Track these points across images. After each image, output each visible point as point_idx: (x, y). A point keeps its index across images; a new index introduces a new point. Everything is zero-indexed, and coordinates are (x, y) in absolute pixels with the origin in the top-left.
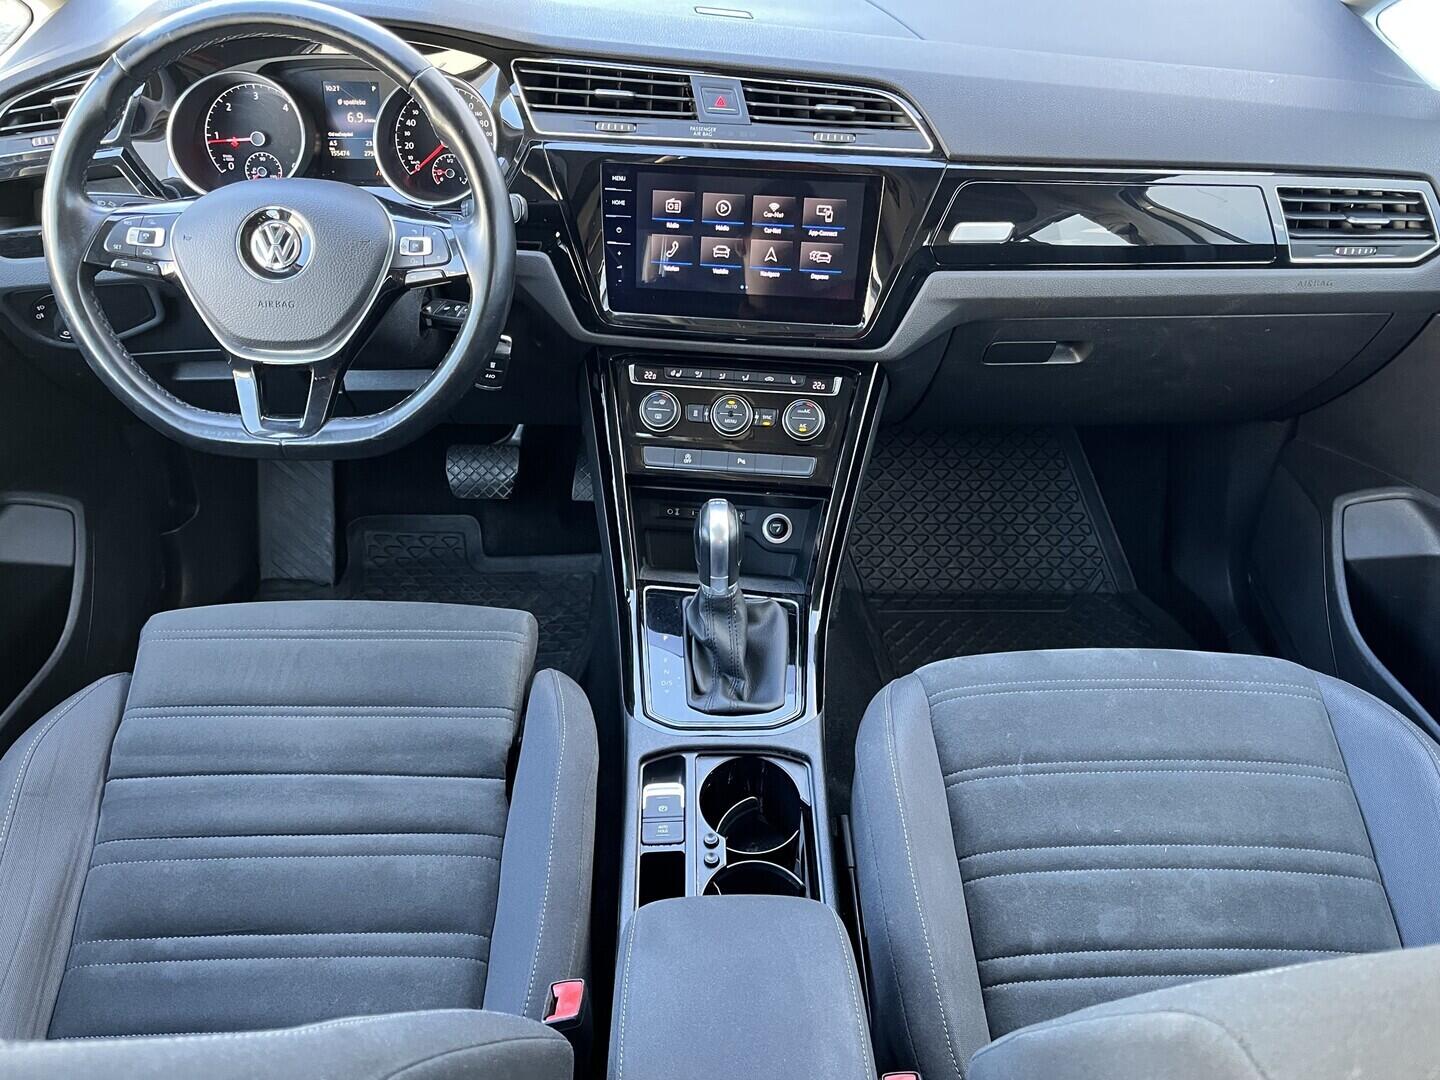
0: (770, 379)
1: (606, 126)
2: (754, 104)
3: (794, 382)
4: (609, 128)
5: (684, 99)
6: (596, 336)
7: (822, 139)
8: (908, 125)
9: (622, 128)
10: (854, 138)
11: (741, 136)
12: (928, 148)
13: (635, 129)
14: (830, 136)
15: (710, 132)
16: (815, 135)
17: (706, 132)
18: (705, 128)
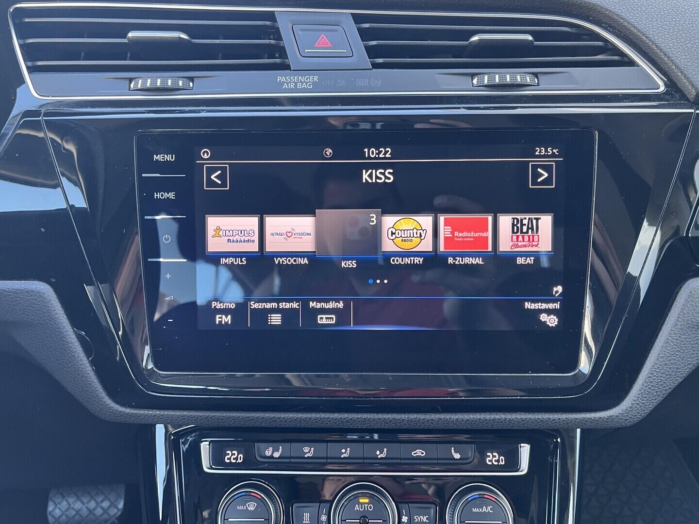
0: (419, 453)
1: (145, 82)
2: (374, 43)
3: (457, 456)
4: (148, 85)
5: (267, 41)
6: (132, 413)
7: (486, 82)
8: (616, 58)
9: (169, 84)
10: (536, 80)
11: (357, 85)
12: (656, 87)
13: (191, 85)
14: (499, 78)
15: (308, 82)
16: (475, 78)
17: (302, 83)
18: (300, 77)
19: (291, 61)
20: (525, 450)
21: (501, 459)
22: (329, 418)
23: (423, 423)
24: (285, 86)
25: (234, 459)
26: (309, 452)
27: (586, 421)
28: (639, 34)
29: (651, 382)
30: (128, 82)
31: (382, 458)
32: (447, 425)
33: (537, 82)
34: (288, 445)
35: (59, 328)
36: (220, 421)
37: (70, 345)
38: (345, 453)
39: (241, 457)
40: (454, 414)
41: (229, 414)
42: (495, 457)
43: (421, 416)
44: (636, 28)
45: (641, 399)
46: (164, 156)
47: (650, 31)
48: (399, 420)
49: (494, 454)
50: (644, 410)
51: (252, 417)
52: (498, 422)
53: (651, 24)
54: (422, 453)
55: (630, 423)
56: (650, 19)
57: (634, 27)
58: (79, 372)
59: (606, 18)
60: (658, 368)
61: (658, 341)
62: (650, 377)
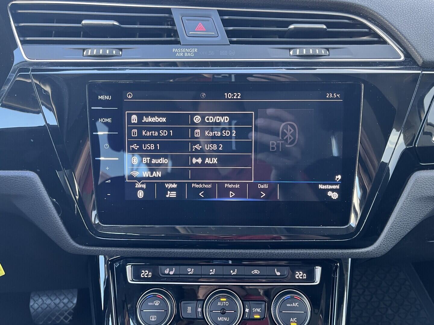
0: (256, 272)
1: (92, 52)
2: (231, 28)
3: (278, 274)
4: (95, 53)
5: (166, 27)
6: (86, 249)
7: (298, 53)
8: (376, 39)
9: (108, 52)
10: (328, 52)
11: (221, 54)
12: (399, 57)
13: (121, 53)
14: (306, 51)
15: (192, 52)
16: (291, 51)
17: (188, 53)
18: (186, 49)
19: (180, 39)
20: (318, 270)
21: (304, 276)
22: (203, 252)
23: (258, 255)
24: (177, 55)
25: (146, 275)
26: (191, 271)
27: (353, 254)
28: (390, 25)
29: (392, 232)
30: (82, 51)
31: (234, 275)
32: (272, 256)
33: (328, 53)
34: (178, 267)
35: (42, 199)
36: (139, 254)
37: (49, 209)
38: (212, 272)
39: (150, 274)
40: (276, 250)
41: (144, 250)
42: (301, 274)
43: (257, 251)
44: (388, 21)
45: (386, 241)
46: (105, 97)
47: (397, 23)
48: (244, 253)
49: (300, 272)
50: (387, 248)
51: (157, 251)
52: (302, 254)
53: (397, 19)
54: (258, 272)
55: (379, 255)
56: (397, 16)
57: (387, 20)
58: (54, 225)
59: (370, 15)
60: (396, 223)
61: (396, 207)
62: (391, 229)
